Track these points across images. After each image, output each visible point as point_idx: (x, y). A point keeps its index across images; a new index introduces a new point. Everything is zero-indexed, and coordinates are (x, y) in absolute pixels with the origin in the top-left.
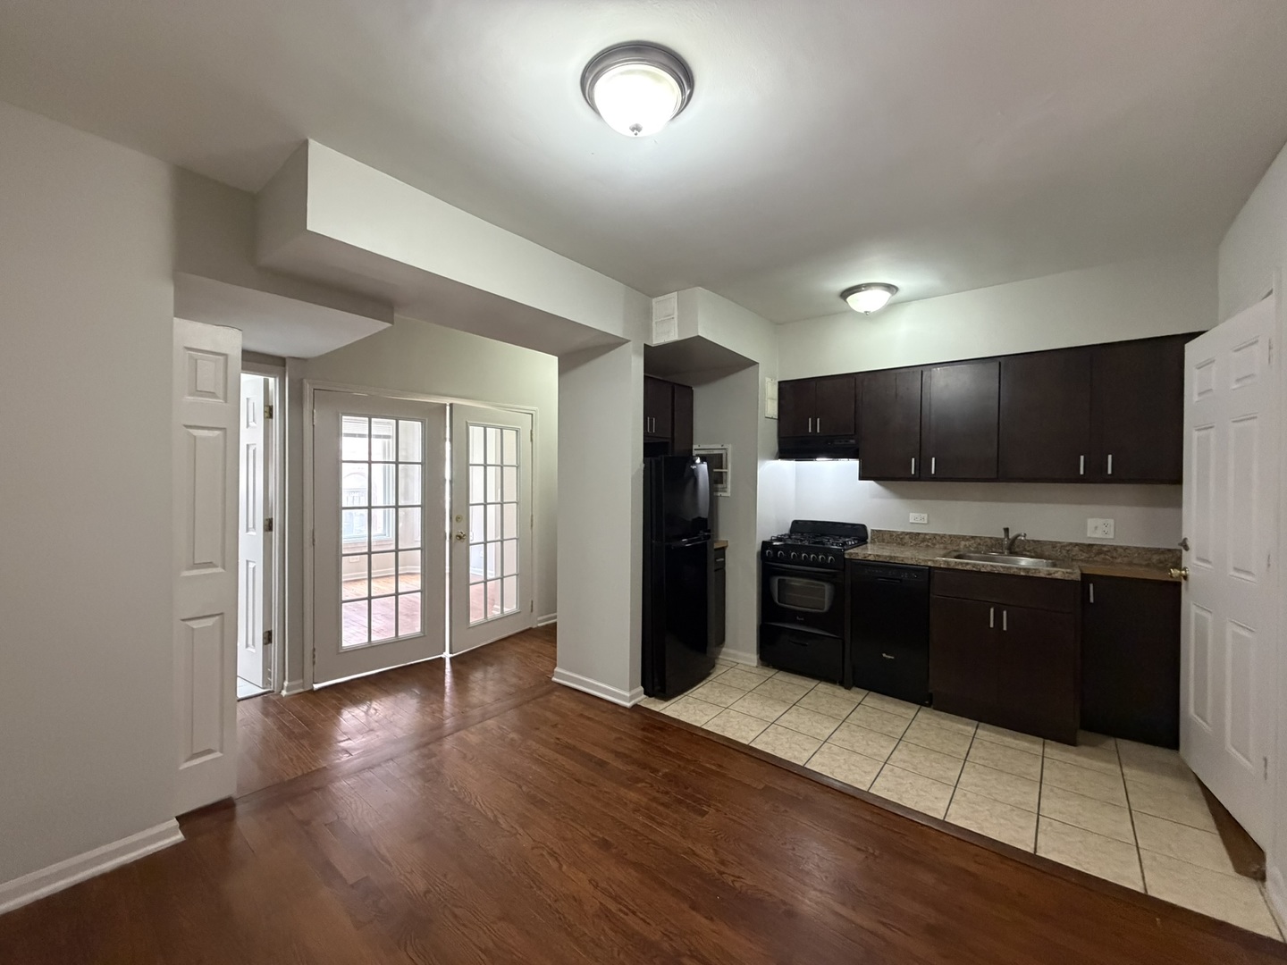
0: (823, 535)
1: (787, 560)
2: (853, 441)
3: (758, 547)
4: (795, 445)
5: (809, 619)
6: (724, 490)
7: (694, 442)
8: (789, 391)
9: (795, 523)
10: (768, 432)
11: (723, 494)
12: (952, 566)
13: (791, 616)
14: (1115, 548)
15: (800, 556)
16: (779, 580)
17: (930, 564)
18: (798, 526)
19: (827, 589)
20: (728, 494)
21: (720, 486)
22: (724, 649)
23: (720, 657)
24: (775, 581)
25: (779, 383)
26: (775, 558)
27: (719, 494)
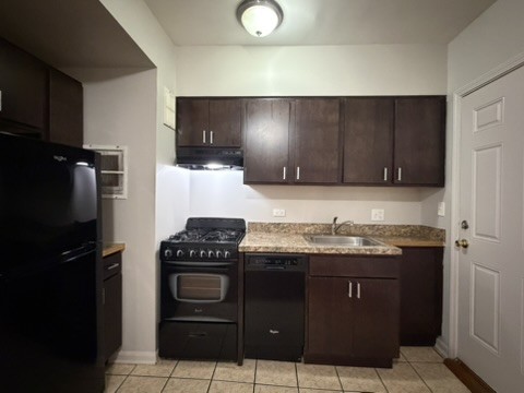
0: (214, 230)
1: (186, 257)
2: (238, 153)
3: (157, 247)
4: (190, 154)
5: (207, 309)
6: (120, 192)
7: (85, 141)
8: (185, 106)
9: (190, 220)
10: (166, 140)
11: (119, 196)
12: (322, 251)
13: (190, 309)
14: (385, 226)
15: (198, 253)
16: (178, 278)
17: (306, 251)
18: (193, 224)
19: (223, 280)
20: (125, 195)
21: (115, 188)
22: (121, 353)
23: (117, 361)
24: (174, 279)
25: (178, 99)
26: (174, 257)
27: (114, 196)
